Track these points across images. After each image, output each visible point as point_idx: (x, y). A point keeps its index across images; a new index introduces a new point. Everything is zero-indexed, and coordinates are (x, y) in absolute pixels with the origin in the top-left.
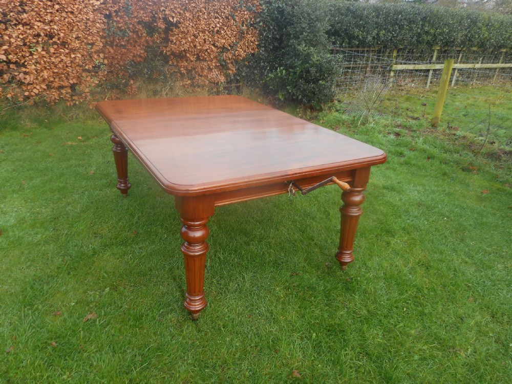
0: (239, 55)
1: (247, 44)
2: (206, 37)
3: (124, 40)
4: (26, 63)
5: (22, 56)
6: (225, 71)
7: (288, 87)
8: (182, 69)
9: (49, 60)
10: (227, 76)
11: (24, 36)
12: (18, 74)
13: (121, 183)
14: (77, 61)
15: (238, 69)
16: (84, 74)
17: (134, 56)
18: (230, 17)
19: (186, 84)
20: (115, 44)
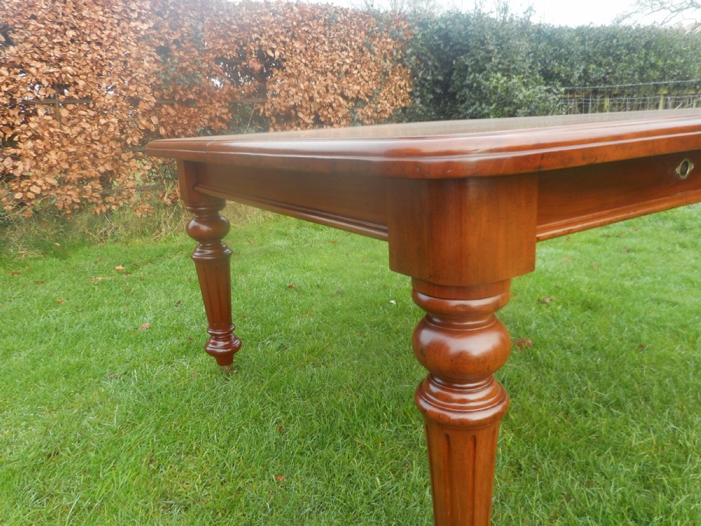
0: (382, 110)
1: (393, 92)
2: (329, 82)
3: (193, 90)
4: (16, 139)
9: (58, 130)
11: (11, 87)
13: (217, 338)
14: (111, 129)
16: (124, 156)
17: (211, 120)
18: (364, 49)
20: (177, 98)
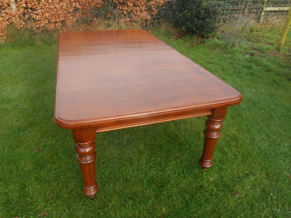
0: (159, 2)
4: (36, 9)
5: (34, 4)
6: (151, 13)
7: (188, 23)
8: (125, 11)
9: (48, 7)
10: (152, 15)
12: (33, 15)
14: (64, 7)
15: (159, 11)
16: (68, 15)
17: (96, 4)
19: (127, 21)
